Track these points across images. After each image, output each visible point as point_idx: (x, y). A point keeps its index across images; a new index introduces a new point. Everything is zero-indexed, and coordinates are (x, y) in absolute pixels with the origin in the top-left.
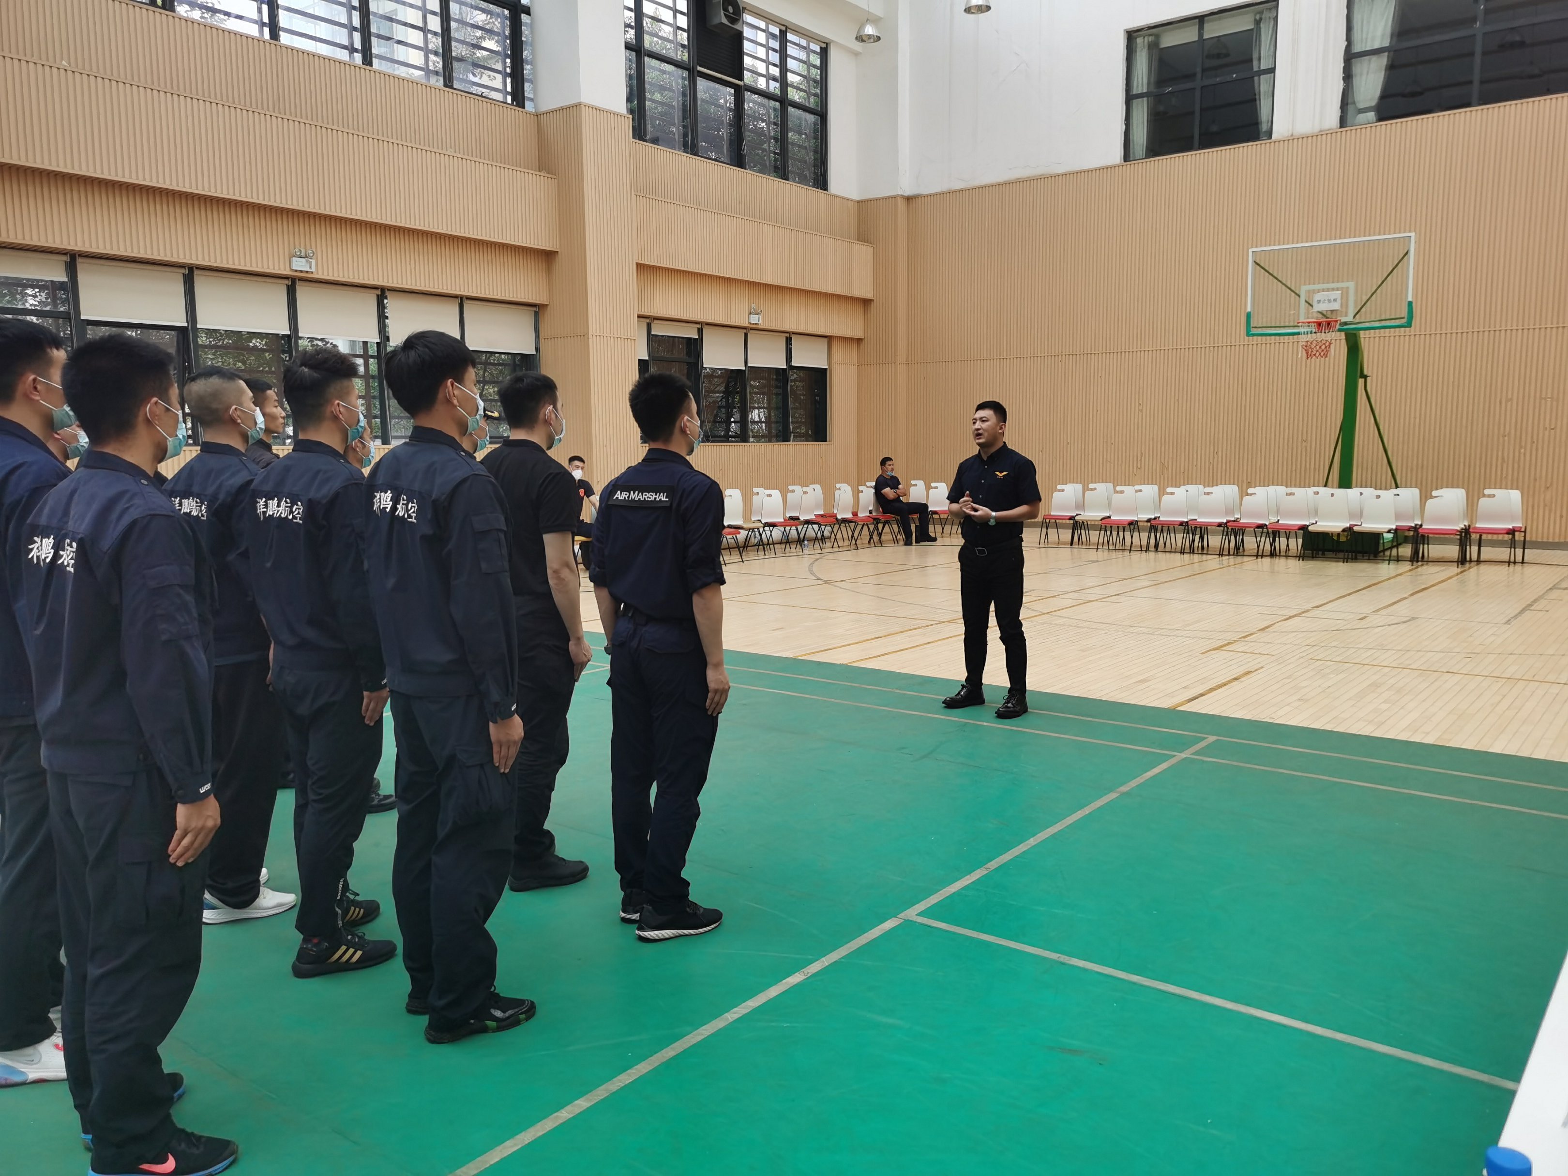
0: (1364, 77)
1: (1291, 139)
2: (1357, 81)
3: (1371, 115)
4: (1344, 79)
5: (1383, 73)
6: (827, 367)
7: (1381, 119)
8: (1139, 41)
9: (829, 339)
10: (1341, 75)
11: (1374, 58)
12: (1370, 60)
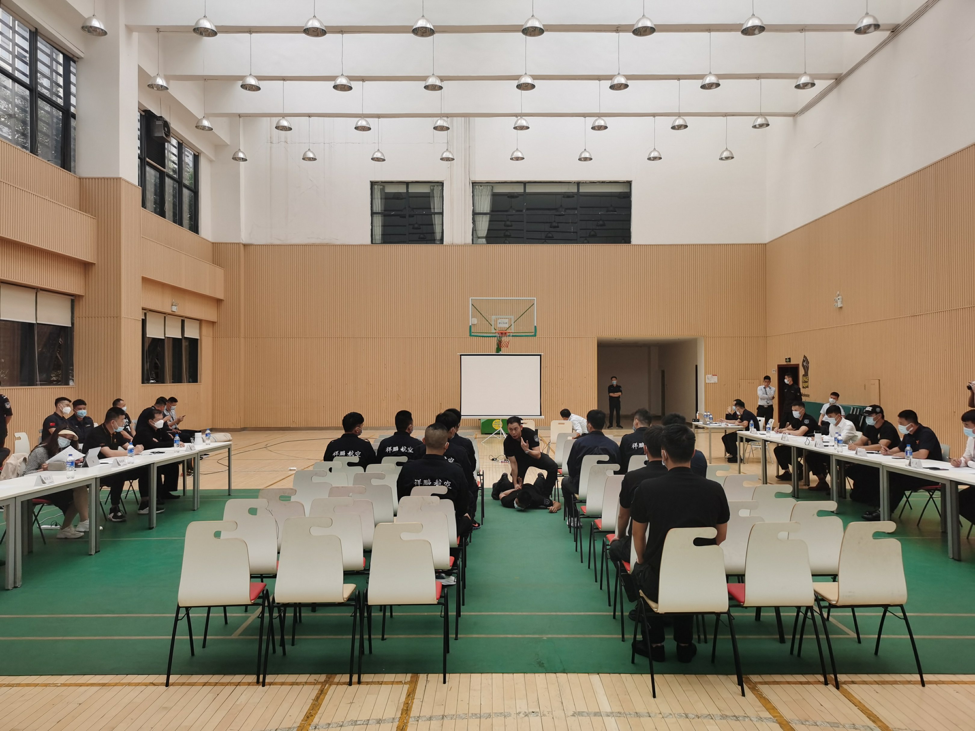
0: (481, 222)
1: (452, 245)
2: (477, 223)
3: (484, 240)
4: (473, 223)
5: (488, 222)
6: (199, 338)
7: (488, 242)
8: (376, 187)
9: (200, 321)
10: (471, 221)
11: (484, 216)
12: (483, 217)
